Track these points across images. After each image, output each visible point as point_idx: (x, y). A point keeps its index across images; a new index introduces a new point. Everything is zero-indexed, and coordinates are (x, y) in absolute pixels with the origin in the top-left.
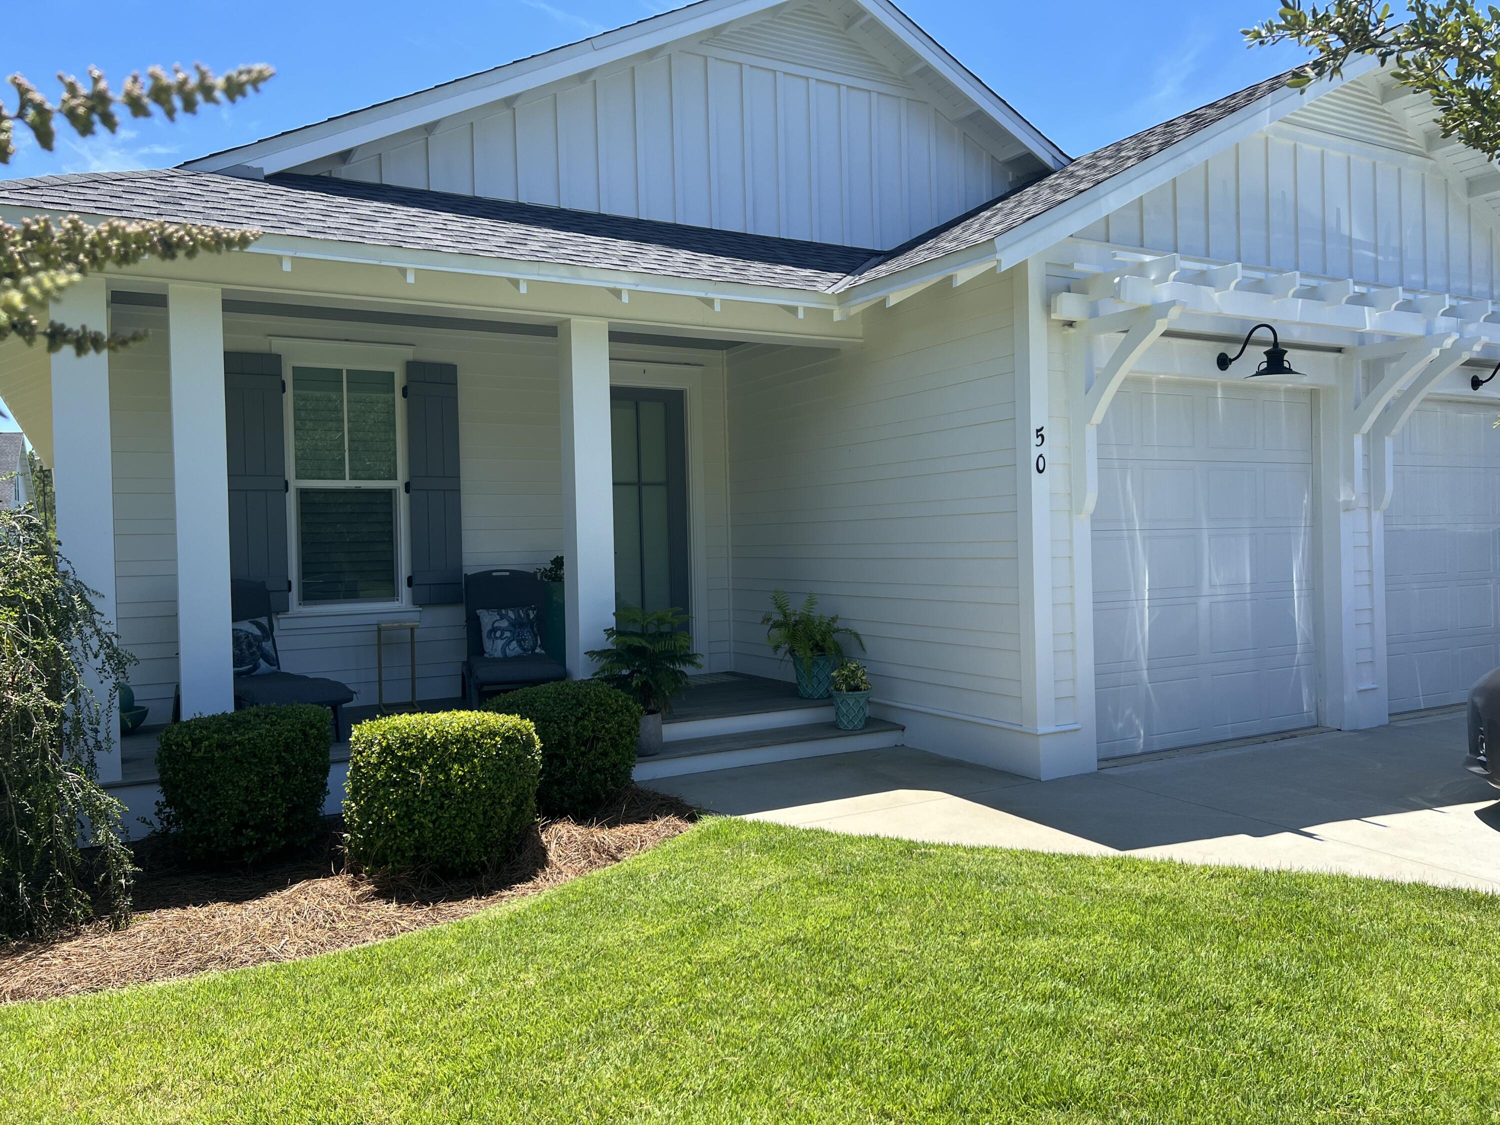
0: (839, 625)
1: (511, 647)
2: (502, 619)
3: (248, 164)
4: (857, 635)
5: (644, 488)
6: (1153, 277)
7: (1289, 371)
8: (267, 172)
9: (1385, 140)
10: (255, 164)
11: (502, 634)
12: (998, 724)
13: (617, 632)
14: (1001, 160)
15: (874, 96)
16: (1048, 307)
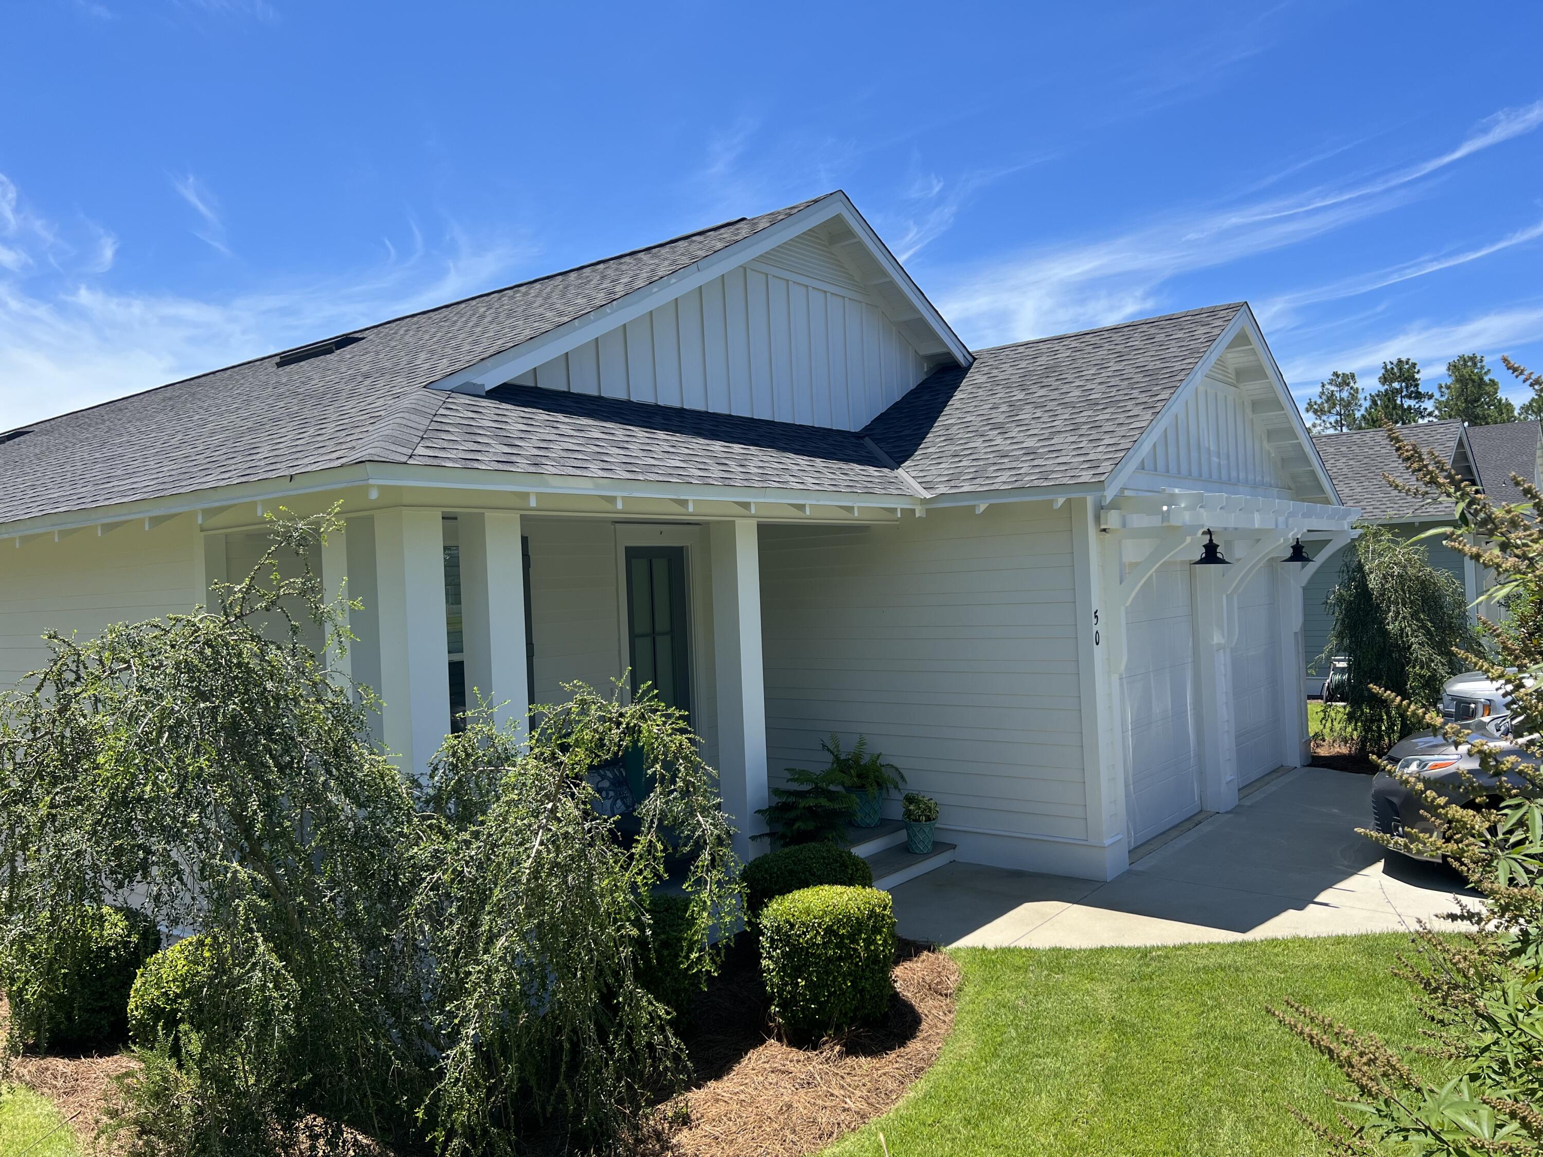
0: (880, 761)
1: (618, 806)
2: (603, 779)
3: (474, 381)
4: (897, 769)
5: (658, 638)
6: (1183, 505)
7: (1222, 561)
8: (488, 388)
9: (1221, 377)
10: (478, 381)
11: (607, 794)
12: (1056, 839)
13: (775, 791)
14: (921, 353)
15: (829, 295)
16: (1098, 519)
